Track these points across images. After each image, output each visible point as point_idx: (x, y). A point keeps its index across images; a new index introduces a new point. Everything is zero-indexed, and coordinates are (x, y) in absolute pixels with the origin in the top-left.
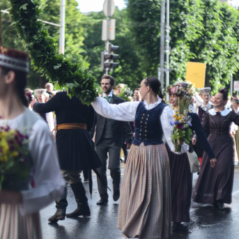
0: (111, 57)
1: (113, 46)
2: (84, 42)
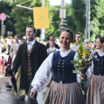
0: (64, 26)
2: (53, 19)
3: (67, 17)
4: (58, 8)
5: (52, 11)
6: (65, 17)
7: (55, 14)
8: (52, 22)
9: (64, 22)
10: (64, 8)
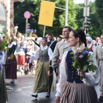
0: (87, 24)
1: (88, 19)
2: (76, 17)
3: (90, 15)
4: (81, 6)
5: (76, 9)
6: (88, 15)
7: (78, 12)
8: (75, 20)
9: (88, 20)
10: (87, 6)
